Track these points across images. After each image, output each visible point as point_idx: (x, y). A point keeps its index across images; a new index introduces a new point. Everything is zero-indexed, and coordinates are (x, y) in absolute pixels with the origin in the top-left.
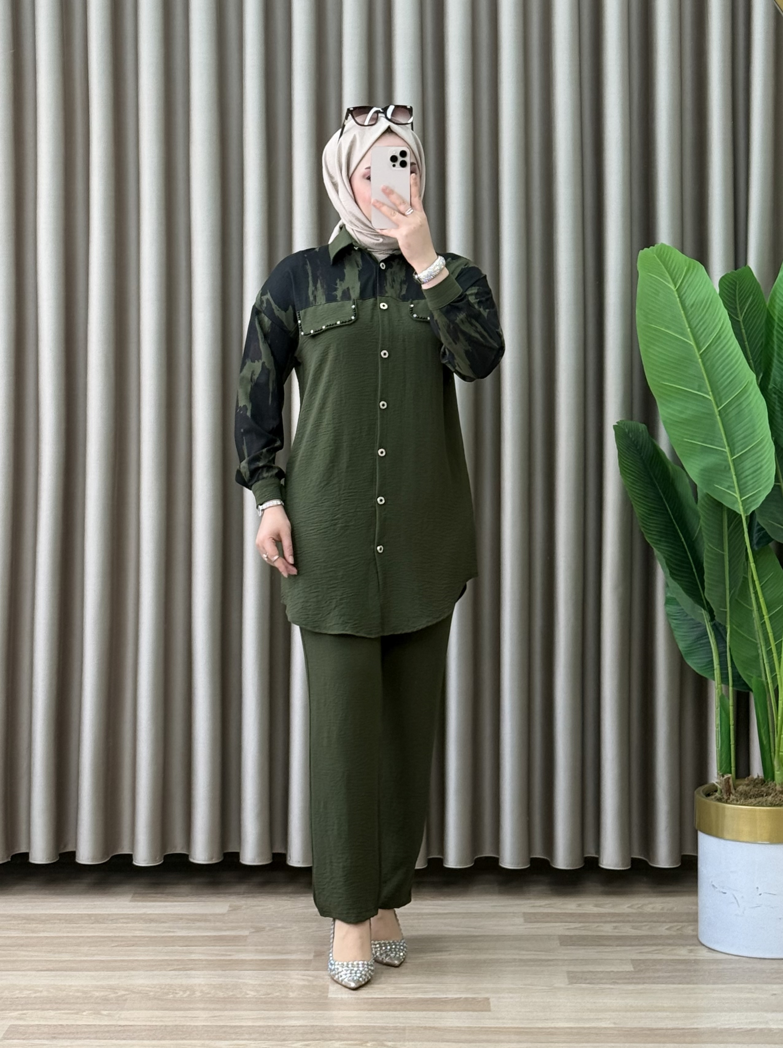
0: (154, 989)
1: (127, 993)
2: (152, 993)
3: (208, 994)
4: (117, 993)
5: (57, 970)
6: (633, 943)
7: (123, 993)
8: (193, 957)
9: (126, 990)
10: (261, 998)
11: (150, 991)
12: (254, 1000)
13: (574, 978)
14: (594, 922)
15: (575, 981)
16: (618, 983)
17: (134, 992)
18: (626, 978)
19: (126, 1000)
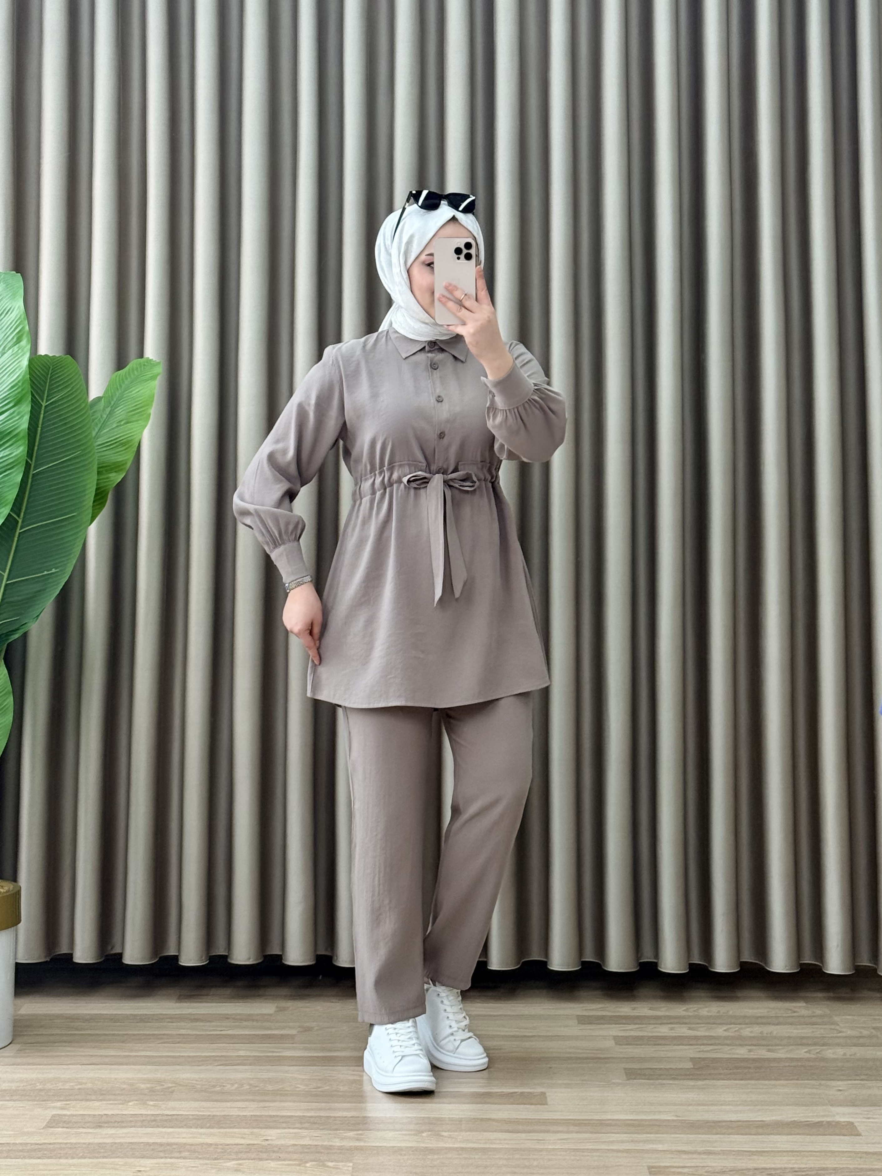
0: (201, 1082)
1: (174, 1085)
2: (199, 1086)
3: (257, 1087)
4: (163, 1085)
5: (102, 1064)
6: (691, 1043)
7: (170, 1085)
8: (242, 1053)
9: (172, 1083)
10: (312, 1091)
11: (198, 1085)
12: (303, 1092)
13: (632, 1074)
14: (650, 1024)
15: (633, 1077)
16: (677, 1079)
17: (180, 1085)
18: (686, 1075)
19: (173, 1092)
